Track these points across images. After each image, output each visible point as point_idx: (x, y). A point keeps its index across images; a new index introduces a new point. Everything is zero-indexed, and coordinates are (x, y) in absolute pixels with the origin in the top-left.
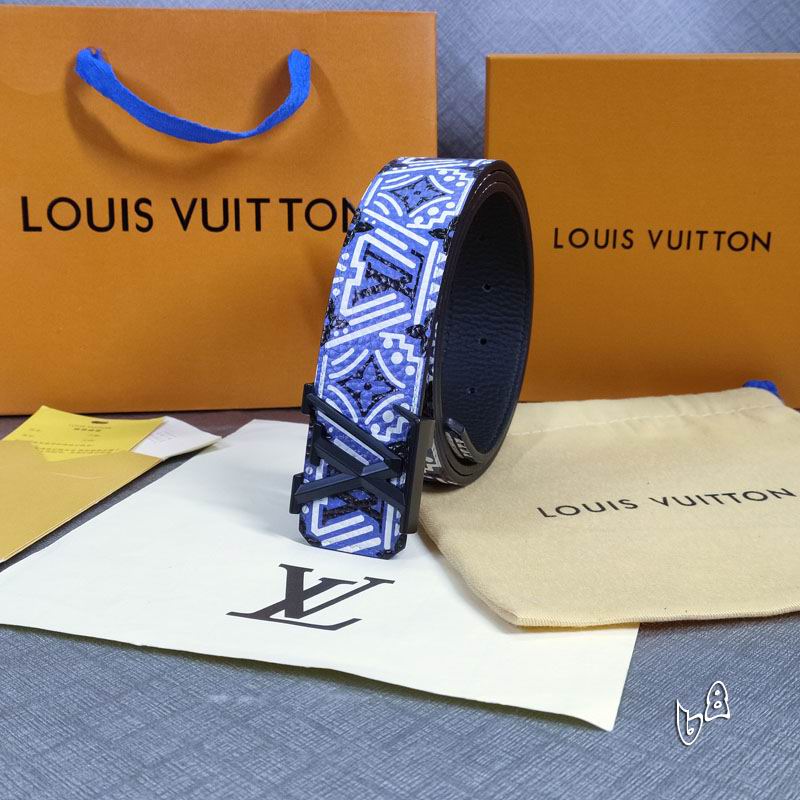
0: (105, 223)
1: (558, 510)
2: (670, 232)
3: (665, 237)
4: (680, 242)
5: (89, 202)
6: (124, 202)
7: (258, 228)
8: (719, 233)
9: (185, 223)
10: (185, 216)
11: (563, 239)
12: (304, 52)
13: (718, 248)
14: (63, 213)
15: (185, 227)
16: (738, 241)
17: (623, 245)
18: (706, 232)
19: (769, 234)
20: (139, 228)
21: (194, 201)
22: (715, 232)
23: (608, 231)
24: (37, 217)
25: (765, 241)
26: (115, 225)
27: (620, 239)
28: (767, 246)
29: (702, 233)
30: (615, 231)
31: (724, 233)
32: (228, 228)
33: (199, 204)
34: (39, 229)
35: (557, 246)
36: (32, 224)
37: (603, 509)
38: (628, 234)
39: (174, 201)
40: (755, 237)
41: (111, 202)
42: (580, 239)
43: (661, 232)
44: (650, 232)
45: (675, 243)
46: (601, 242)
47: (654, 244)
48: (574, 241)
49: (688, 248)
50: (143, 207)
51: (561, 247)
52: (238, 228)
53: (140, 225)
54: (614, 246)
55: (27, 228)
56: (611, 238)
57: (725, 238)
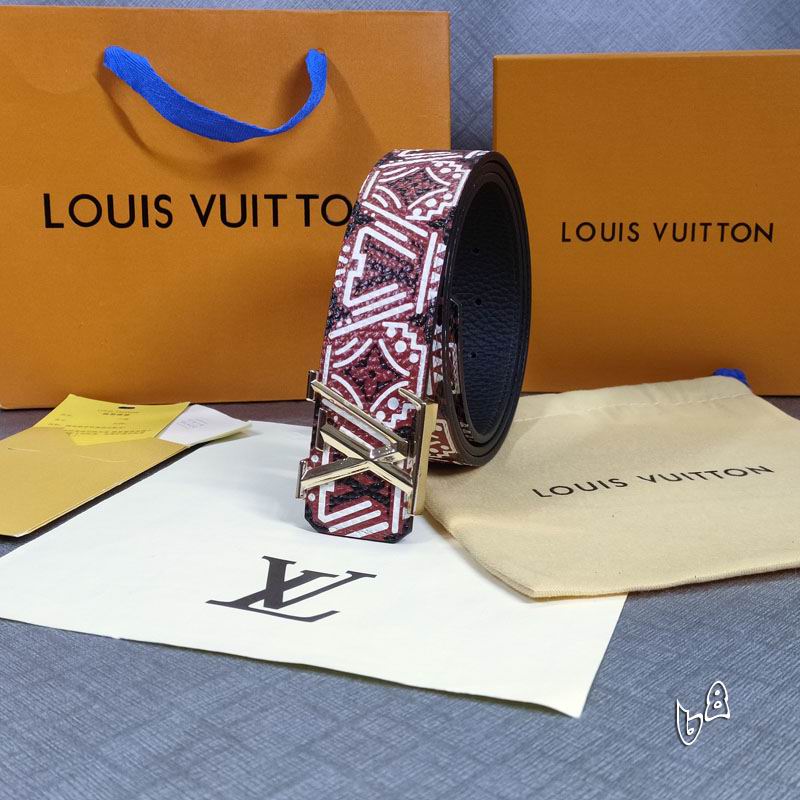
0: (126, 220)
1: (552, 490)
2: (675, 225)
3: (669, 229)
4: (685, 233)
5: (110, 198)
6: (144, 199)
8: (723, 225)
9: (204, 219)
10: (203, 213)
11: (571, 233)
12: (320, 52)
13: (722, 240)
14: (85, 210)
15: (204, 224)
17: (629, 238)
18: (710, 224)
19: (772, 225)
20: (158, 224)
22: (719, 224)
23: (614, 224)
24: (59, 214)
25: (768, 232)
26: (135, 221)
27: (627, 232)
28: (769, 237)
29: (706, 225)
30: (621, 225)
31: (727, 224)
32: (246, 223)
33: (217, 200)
34: (61, 226)
35: (564, 240)
36: (54, 221)
37: (595, 488)
38: (634, 227)
39: (193, 197)
40: (758, 228)
41: (131, 198)
42: (586, 231)
43: (666, 225)
44: (655, 224)
45: (679, 235)
46: (608, 235)
47: (660, 237)
48: (581, 234)
49: (693, 239)
50: (163, 204)
51: (569, 240)
52: (255, 224)
53: (160, 221)
54: (621, 239)
55: (49, 224)
56: (617, 232)
57: (728, 230)
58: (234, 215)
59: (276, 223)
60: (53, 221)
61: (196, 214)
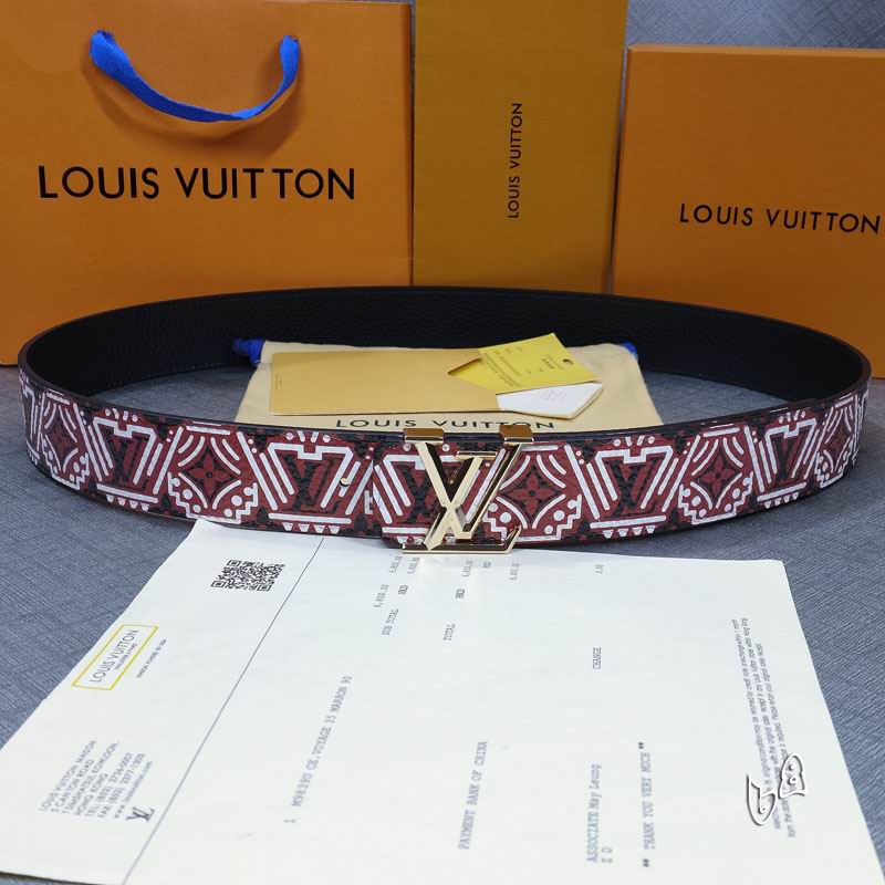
58: (215, 188)
59: (254, 195)
60: (48, 192)
61: (181, 186)
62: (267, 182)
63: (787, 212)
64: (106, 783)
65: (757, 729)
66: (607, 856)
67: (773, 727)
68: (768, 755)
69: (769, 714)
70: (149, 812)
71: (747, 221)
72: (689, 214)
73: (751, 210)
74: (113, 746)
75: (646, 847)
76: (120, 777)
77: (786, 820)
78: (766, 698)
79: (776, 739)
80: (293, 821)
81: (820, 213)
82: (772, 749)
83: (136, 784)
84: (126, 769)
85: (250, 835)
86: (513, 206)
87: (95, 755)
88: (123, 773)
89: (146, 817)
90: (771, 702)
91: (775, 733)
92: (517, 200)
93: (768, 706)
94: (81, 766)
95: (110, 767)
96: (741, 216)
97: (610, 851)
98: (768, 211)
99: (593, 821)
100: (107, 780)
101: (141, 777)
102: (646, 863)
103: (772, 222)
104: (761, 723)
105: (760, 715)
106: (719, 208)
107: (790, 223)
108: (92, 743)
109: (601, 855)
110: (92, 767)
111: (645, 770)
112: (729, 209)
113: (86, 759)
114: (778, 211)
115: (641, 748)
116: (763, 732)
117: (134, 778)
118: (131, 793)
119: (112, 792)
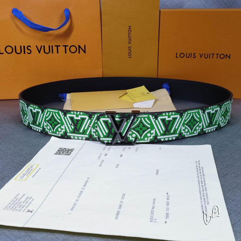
7: (58, 53)
16: (222, 56)
21: (42, 46)
62: (61, 49)
63: (205, 54)
64: (21, 204)
65: (200, 188)
66: (155, 221)
67: (204, 188)
68: (202, 195)
69: (203, 184)
70: (32, 211)
71: (194, 57)
72: (178, 56)
73: (195, 54)
74: (24, 195)
75: (166, 218)
76: (25, 202)
77: (206, 211)
78: (203, 181)
79: (205, 191)
80: (71, 214)
81: (214, 54)
82: (203, 193)
83: (29, 204)
84: (27, 200)
85: (59, 216)
86: (130, 55)
87: (19, 197)
88: (26, 201)
89: (31, 212)
90: (204, 182)
91: (204, 189)
92: (130, 53)
93: (203, 183)
94: (15, 199)
95: (23, 200)
96: (193, 56)
97: (156, 219)
98: (200, 54)
99: (152, 212)
100: (22, 203)
101: (31, 202)
102: (166, 222)
103: (201, 57)
104: (201, 187)
105: (201, 185)
106: (187, 54)
107: (206, 57)
108: (19, 194)
109: (153, 220)
110: (18, 200)
111: (168, 199)
112: (189, 54)
113: (17, 198)
114: (203, 54)
115: (167, 194)
116: (201, 189)
117: (29, 202)
118: (28, 206)
119: (23, 206)
